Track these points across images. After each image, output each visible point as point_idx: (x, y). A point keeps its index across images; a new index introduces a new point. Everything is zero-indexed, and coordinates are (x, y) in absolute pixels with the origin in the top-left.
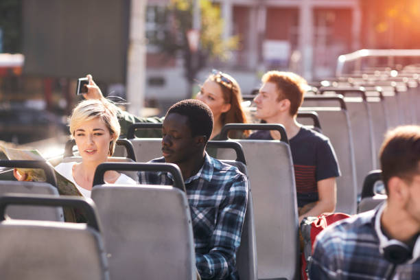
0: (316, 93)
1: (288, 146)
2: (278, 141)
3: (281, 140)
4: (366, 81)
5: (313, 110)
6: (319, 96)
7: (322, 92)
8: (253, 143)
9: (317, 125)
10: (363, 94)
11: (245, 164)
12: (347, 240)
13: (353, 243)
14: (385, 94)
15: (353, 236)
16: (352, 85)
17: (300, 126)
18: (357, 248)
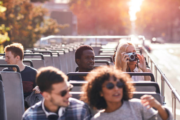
0: (31, 53)
1: (20, 74)
2: (16, 72)
3: (17, 72)
4: (52, 48)
5: (30, 60)
6: (32, 54)
7: (34, 52)
8: (5, 73)
9: (32, 65)
10: (51, 54)
11: (2, 81)
12: (33, 114)
13: (36, 115)
14: (60, 54)
15: (36, 112)
16: (46, 50)
17: (25, 65)
18: (38, 117)
